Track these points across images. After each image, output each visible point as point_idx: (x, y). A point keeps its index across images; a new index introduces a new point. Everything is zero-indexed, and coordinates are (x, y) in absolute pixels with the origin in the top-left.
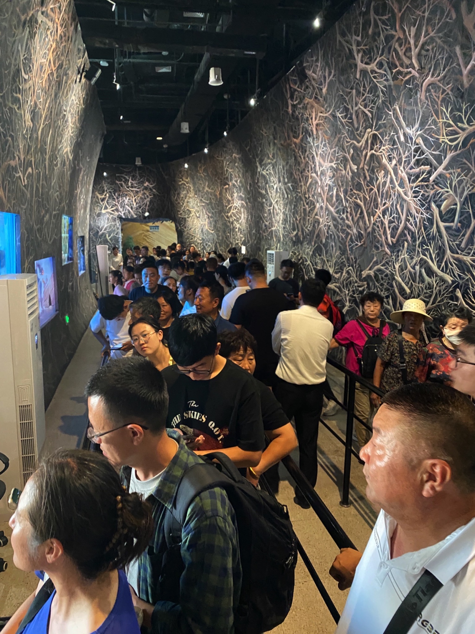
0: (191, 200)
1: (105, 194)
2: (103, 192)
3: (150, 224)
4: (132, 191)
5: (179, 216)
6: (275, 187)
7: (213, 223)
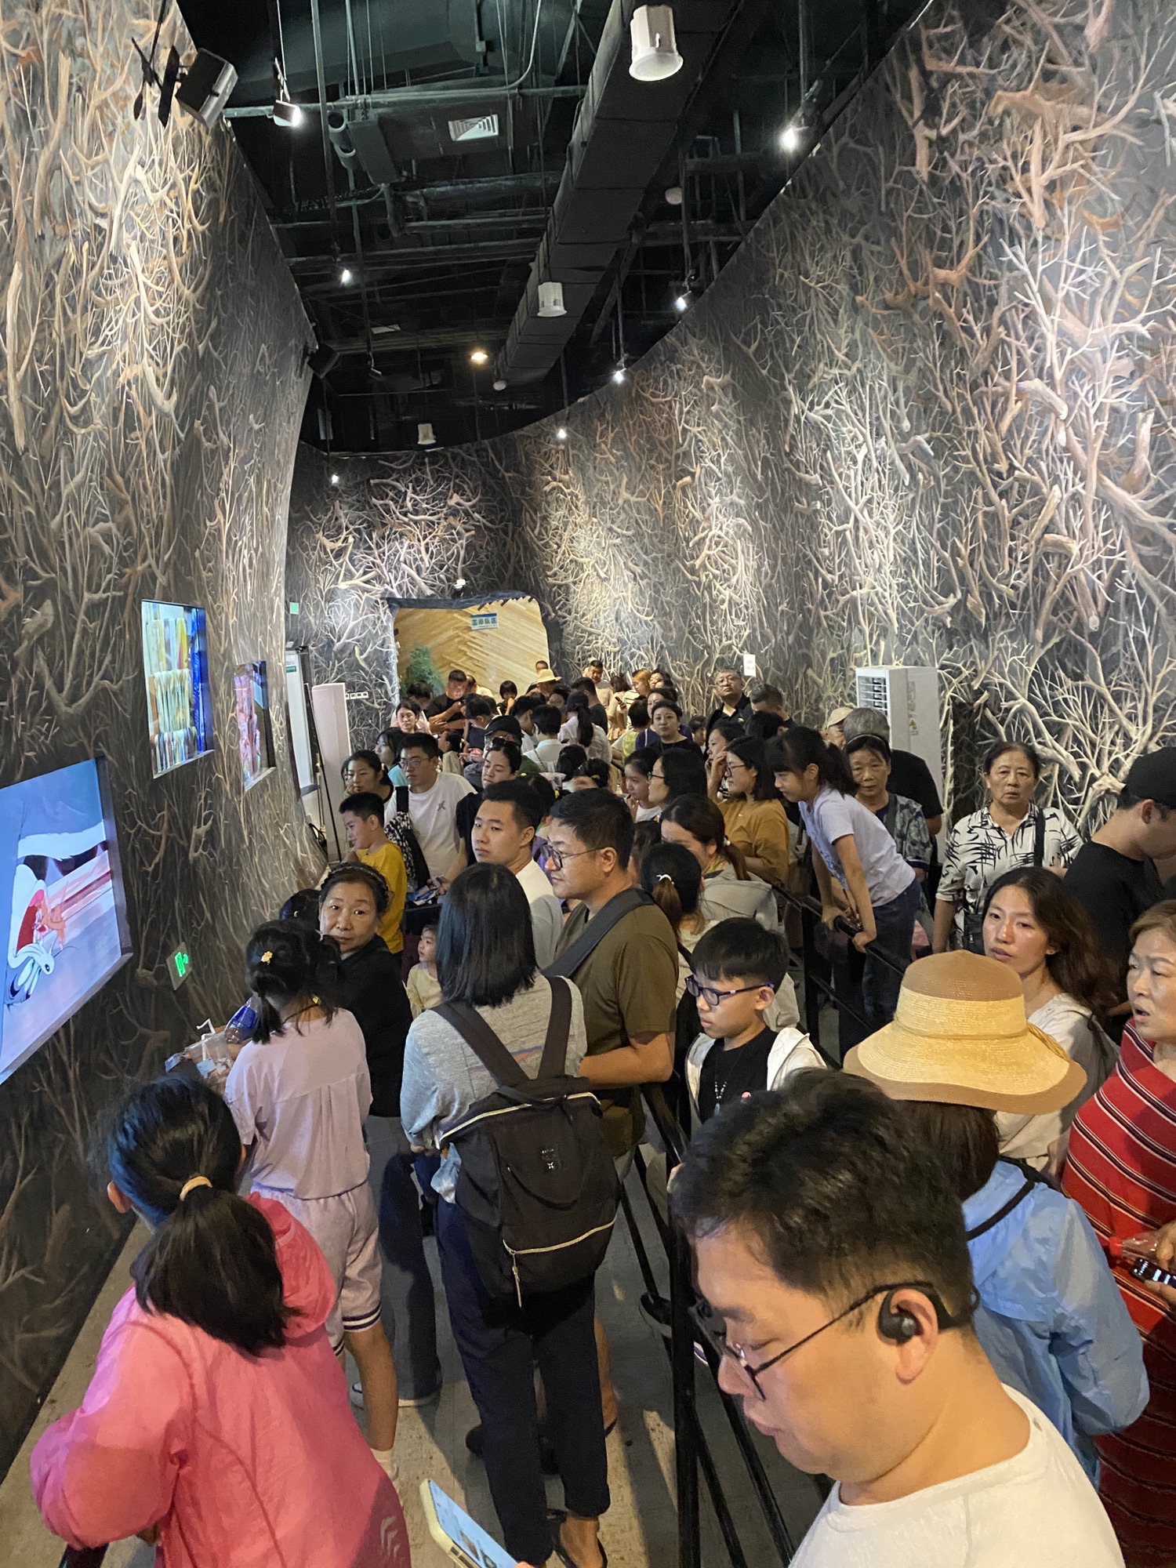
0: (579, 533)
1: (342, 537)
2: (339, 531)
3: (473, 610)
4: (416, 523)
5: (551, 580)
6: (860, 458)
7: (649, 592)
